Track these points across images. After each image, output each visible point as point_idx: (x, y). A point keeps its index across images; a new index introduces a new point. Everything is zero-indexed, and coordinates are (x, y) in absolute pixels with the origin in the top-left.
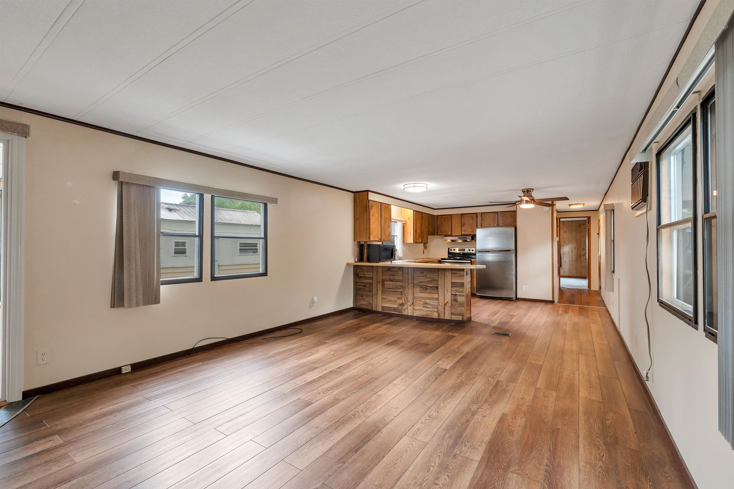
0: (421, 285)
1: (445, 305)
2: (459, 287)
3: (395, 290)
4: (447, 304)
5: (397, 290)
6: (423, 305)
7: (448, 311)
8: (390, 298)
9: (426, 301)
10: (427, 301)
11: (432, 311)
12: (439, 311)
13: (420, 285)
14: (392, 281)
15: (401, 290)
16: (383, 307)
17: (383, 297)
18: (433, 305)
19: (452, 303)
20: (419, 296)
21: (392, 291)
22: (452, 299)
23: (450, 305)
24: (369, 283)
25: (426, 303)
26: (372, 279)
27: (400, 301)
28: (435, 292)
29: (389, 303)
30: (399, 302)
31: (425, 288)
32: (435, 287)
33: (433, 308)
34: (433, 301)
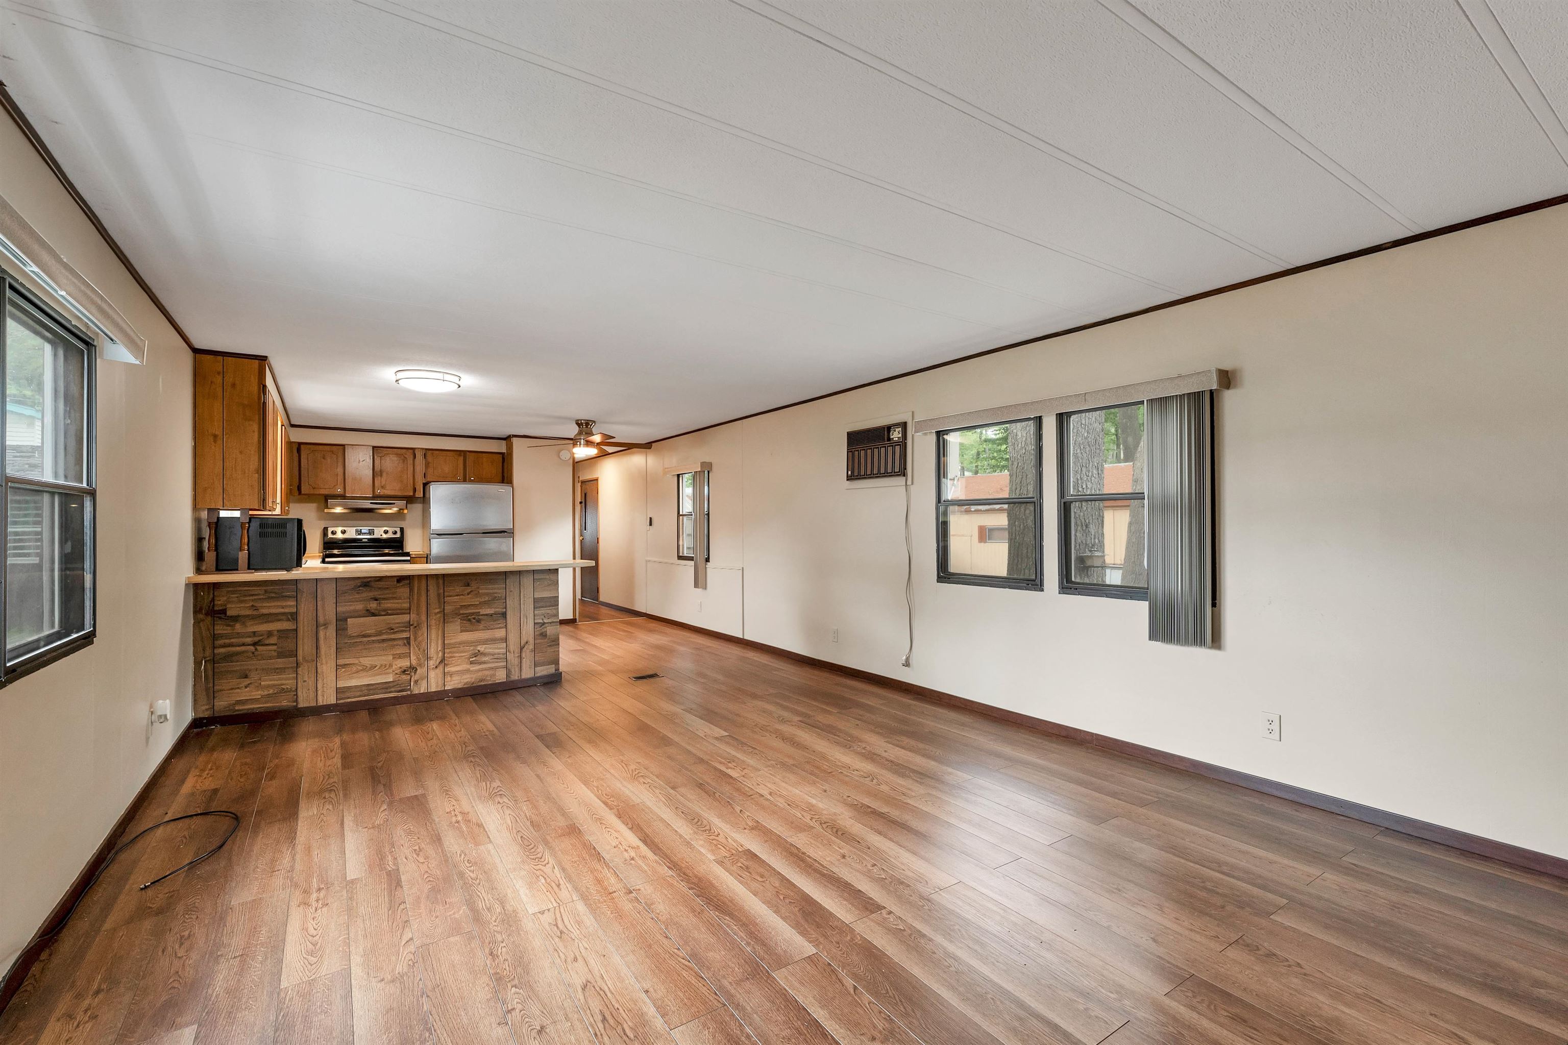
0: (466, 614)
1: (522, 649)
2: (549, 606)
3: (384, 637)
4: (526, 647)
5: (393, 636)
6: (471, 660)
7: (528, 661)
8: (367, 661)
9: (479, 648)
10: (481, 648)
11: (492, 668)
12: (509, 666)
13: (463, 614)
14: (374, 615)
15: (405, 635)
16: (338, 691)
17: (340, 662)
18: (495, 654)
19: (537, 641)
20: (458, 640)
21: (373, 642)
22: (536, 633)
23: (531, 647)
24: (278, 631)
25: (478, 654)
26: (294, 617)
27: (405, 663)
28: (500, 625)
29: (365, 674)
30: (399, 666)
31: (474, 619)
32: (499, 614)
33: (496, 660)
34: (496, 646)
